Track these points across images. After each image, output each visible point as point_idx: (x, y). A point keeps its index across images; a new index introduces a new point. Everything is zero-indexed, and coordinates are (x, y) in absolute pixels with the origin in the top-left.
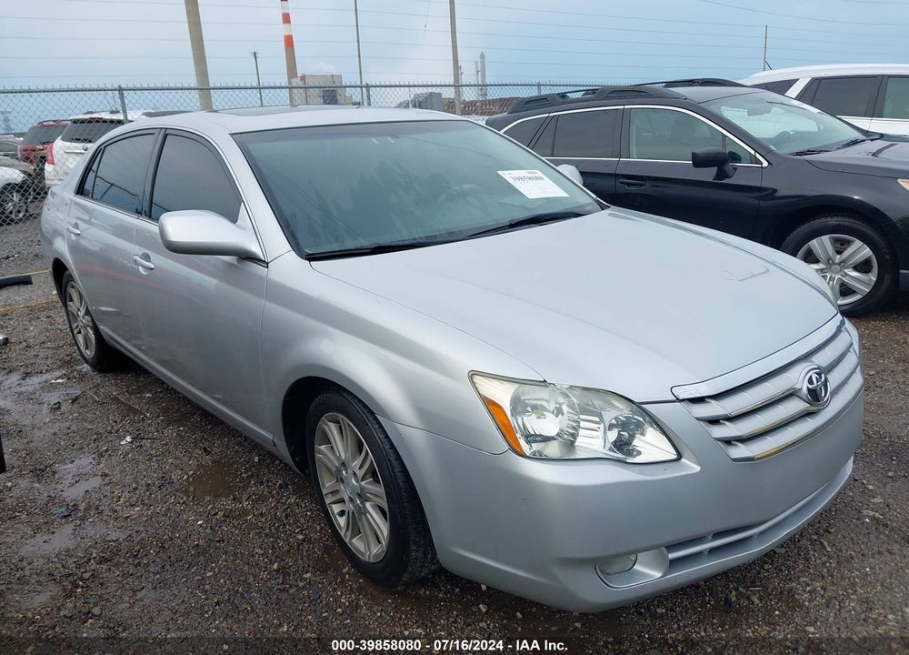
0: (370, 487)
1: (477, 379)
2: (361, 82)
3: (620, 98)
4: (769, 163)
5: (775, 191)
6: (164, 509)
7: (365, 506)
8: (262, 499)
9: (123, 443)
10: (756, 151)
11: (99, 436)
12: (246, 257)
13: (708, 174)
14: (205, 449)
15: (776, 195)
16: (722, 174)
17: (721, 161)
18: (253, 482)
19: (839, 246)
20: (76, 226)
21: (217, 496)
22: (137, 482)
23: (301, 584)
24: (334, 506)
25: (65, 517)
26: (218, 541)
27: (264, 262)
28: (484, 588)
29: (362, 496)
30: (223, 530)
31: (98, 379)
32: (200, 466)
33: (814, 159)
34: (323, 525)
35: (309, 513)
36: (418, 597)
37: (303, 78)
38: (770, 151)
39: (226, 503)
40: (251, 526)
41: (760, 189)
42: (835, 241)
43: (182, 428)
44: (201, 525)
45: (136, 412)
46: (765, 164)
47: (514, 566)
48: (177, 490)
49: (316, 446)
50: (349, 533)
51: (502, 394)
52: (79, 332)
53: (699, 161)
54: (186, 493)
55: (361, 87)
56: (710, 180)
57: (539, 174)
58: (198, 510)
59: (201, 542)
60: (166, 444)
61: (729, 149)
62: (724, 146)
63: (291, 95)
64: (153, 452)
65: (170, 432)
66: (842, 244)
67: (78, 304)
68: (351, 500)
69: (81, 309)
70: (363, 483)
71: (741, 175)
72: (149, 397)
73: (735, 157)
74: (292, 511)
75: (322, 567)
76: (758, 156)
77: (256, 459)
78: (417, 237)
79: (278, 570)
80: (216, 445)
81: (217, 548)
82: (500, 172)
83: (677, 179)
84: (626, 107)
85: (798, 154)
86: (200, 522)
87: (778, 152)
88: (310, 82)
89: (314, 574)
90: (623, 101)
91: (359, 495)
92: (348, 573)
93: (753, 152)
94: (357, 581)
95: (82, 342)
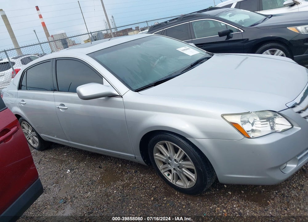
0: (184, 163)
1: (225, 117)
2: (88, 32)
3: (187, 19)
4: (243, 31)
5: (248, 39)
6: (99, 191)
7: (182, 170)
8: (131, 178)
9: (67, 172)
10: (238, 28)
11: (57, 173)
12: (110, 96)
13: (224, 38)
14: (100, 167)
15: (249, 40)
16: (229, 37)
17: (227, 33)
18: (124, 174)
19: (272, 52)
20: (23, 101)
21: (115, 181)
22: (82, 185)
23: (165, 202)
24: (165, 173)
25: (65, 203)
26: (126, 196)
27: (120, 96)
28: (225, 186)
29: (180, 167)
30: (125, 192)
31: (43, 153)
32: (101, 173)
33: (258, 26)
34: (158, 181)
35: (151, 178)
36: (206, 195)
37: (52, 36)
38: (243, 27)
39: (120, 183)
40: (134, 188)
41: (243, 40)
42: (271, 51)
43: (85, 162)
44: (116, 192)
45: (65, 161)
46: (242, 31)
47: (251, 175)
48: (99, 183)
49: (154, 154)
50: (174, 181)
51: (237, 120)
52: (30, 139)
53: (221, 35)
54: (102, 183)
55: (89, 34)
56: (225, 40)
57: (188, 48)
58: (111, 188)
59: (120, 198)
60: (84, 169)
61: (229, 29)
62: (227, 28)
63: (50, 45)
64: (81, 173)
65: (81, 164)
66: (273, 52)
67: (27, 129)
68: (174, 169)
69: (30, 130)
70: (180, 162)
71: (235, 36)
72: (66, 155)
73: (231, 31)
74: (144, 179)
75: (168, 194)
76: (239, 29)
77: (120, 165)
78: (166, 76)
79: (154, 200)
80: (102, 164)
81: (127, 198)
82: (177, 49)
83: (214, 42)
84: (190, 22)
85: (251, 26)
86: (115, 192)
87: (245, 26)
88: (56, 38)
89: (167, 197)
90: (188, 20)
91: (178, 167)
92: (177, 194)
93: (237, 28)
94: (183, 196)
95: (31, 142)
